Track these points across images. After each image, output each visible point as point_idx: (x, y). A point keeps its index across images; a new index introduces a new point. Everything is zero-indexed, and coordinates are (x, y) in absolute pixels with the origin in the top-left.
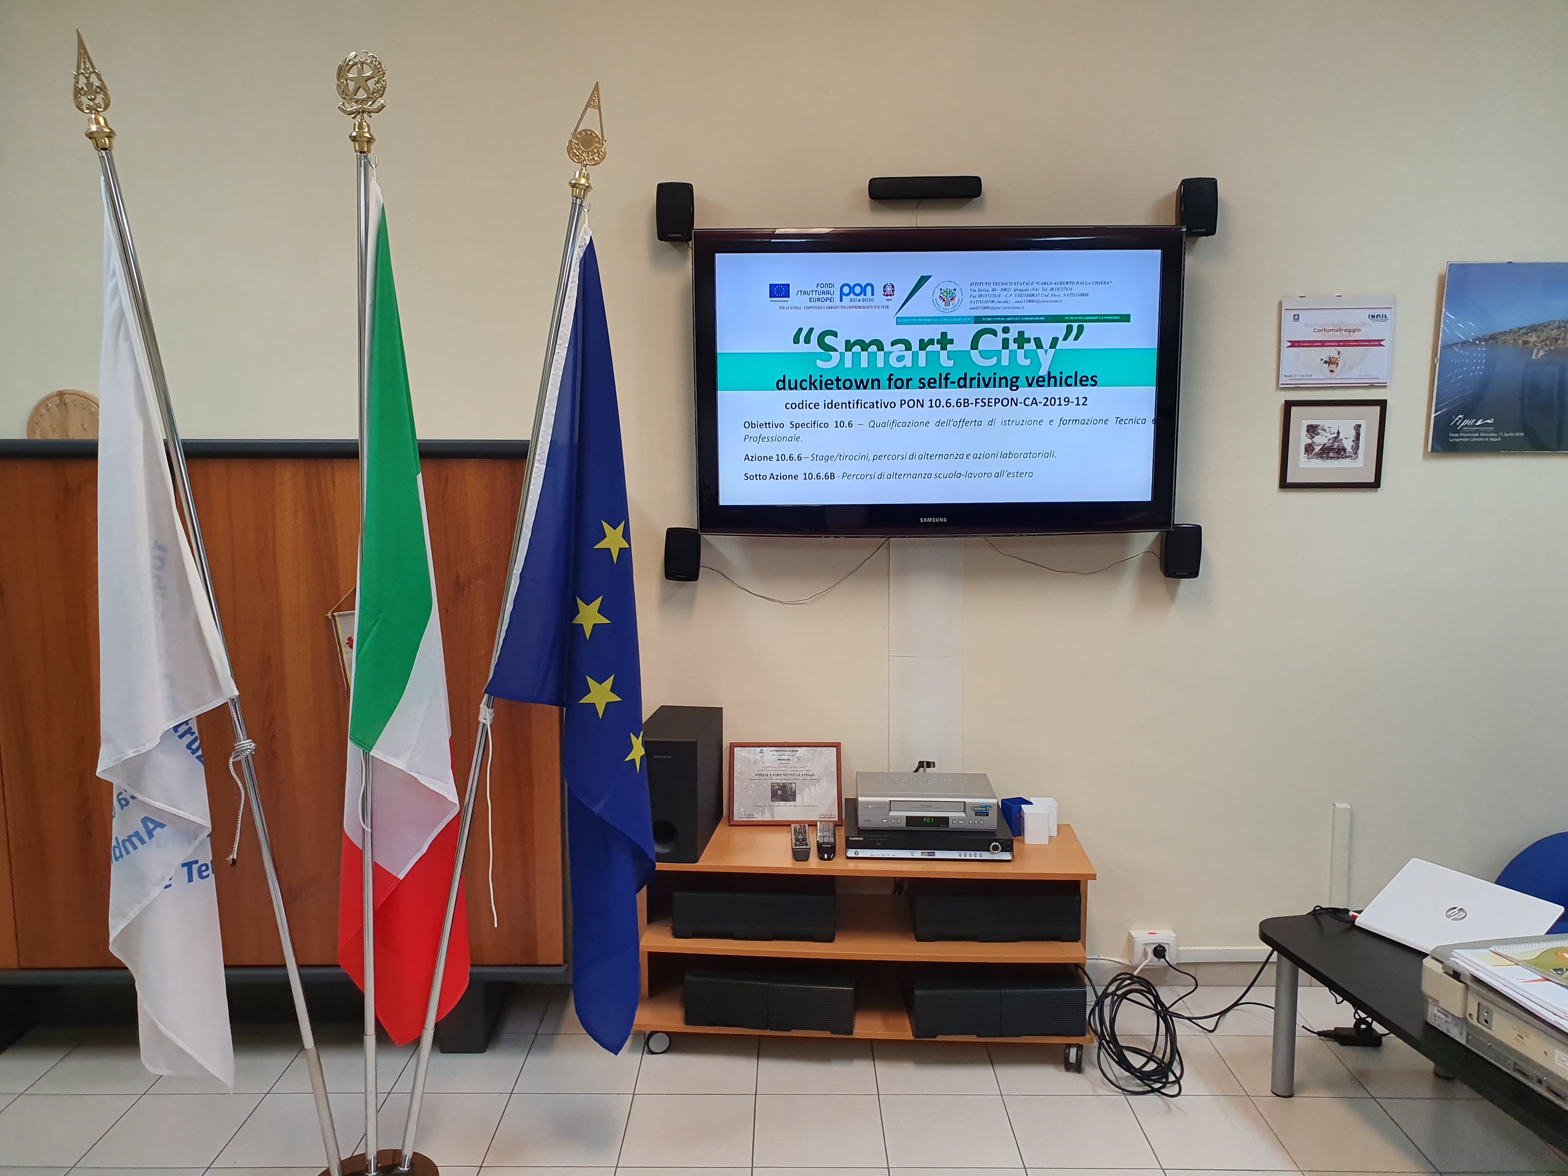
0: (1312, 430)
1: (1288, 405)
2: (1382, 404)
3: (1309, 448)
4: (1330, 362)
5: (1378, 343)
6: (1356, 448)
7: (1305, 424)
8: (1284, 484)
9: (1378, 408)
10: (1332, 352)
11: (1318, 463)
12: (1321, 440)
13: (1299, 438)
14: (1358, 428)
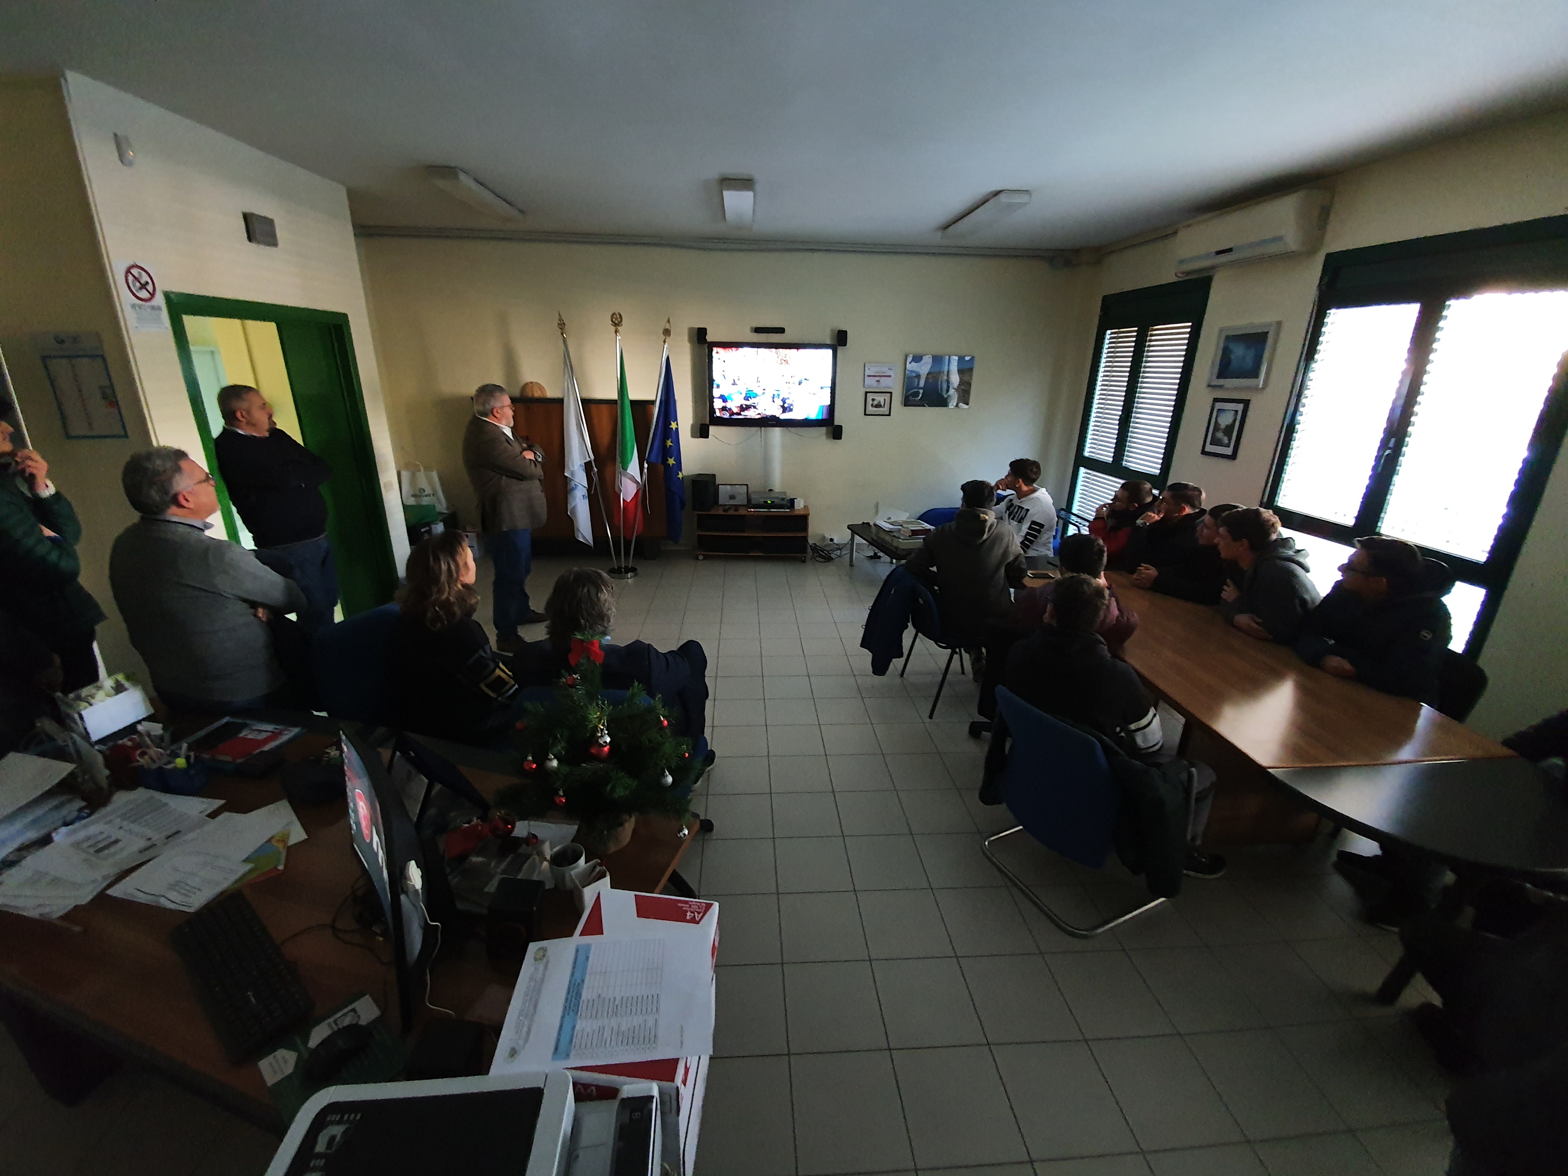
0: (873, 400)
1: (866, 393)
2: (891, 393)
3: (872, 405)
4: (878, 381)
5: (890, 376)
6: (884, 405)
7: (871, 398)
8: (865, 414)
9: (889, 394)
10: (878, 378)
11: (875, 409)
12: (875, 403)
13: (870, 402)
14: (885, 400)
